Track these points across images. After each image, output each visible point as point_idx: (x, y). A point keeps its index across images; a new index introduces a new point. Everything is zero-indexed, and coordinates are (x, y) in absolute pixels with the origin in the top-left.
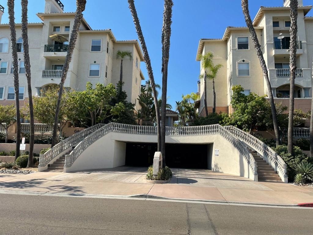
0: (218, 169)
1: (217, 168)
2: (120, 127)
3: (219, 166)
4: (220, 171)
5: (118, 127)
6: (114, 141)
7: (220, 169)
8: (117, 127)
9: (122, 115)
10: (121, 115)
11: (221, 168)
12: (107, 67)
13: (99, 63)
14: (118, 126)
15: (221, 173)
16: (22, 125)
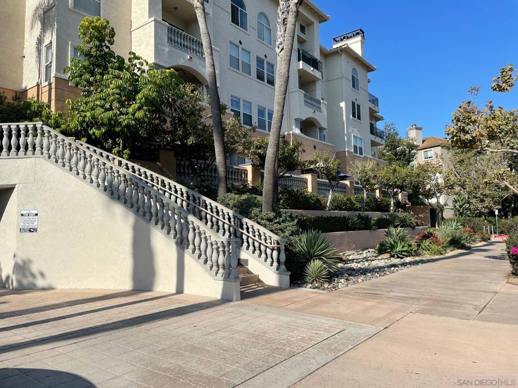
0: (30, 279)
1: (25, 276)
3: (35, 268)
4: (40, 283)
7: (38, 276)
11: (42, 275)
15: (44, 289)
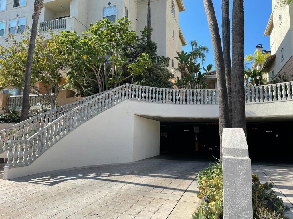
2: (144, 92)
5: (140, 93)
6: (133, 116)
8: (138, 91)
9: (148, 74)
10: (146, 75)
12: (127, 10)
13: (114, 5)
14: (140, 90)
16: (11, 98)
